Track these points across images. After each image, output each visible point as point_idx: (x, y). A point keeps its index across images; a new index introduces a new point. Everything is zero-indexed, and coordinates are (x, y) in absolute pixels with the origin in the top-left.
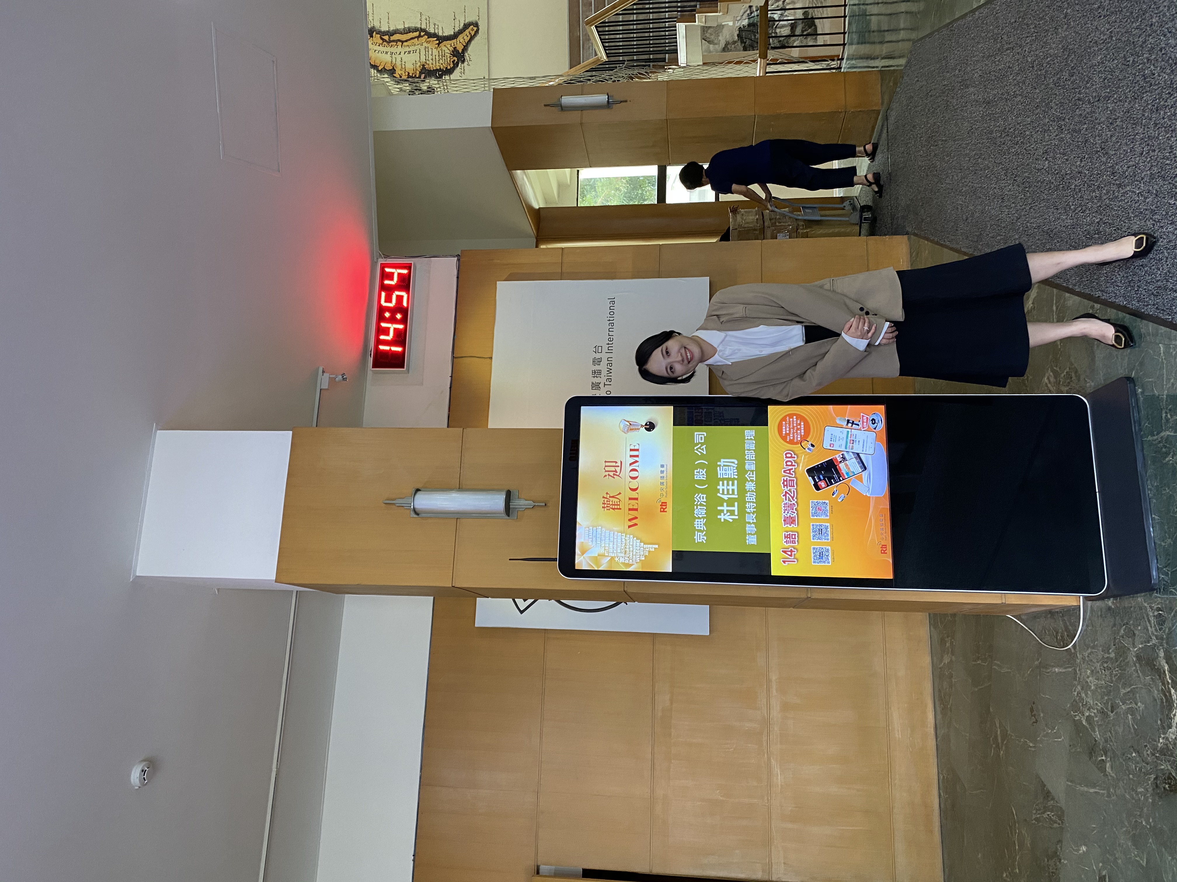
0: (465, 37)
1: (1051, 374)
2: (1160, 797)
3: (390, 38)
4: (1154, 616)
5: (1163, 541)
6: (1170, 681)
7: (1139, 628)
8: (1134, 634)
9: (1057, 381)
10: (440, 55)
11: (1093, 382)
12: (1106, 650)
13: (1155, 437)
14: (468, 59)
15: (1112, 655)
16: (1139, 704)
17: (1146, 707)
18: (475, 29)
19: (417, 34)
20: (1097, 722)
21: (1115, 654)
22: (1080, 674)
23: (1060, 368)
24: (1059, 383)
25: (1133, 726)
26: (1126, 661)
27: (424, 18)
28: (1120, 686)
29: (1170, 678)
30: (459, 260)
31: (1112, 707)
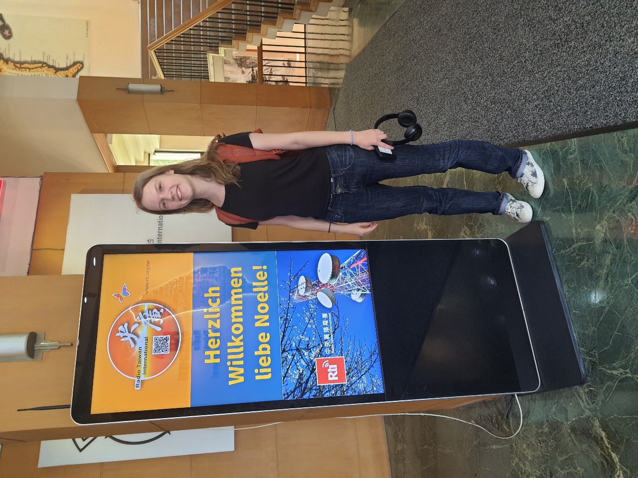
0: (74, 70)
3: (20, 66)
4: (585, 392)
6: (609, 446)
8: (566, 410)
12: (540, 425)
13: (567, 251)
15: (546, 430)
16: (578, 468)
17: (586, 471)
18: (81, 65)
21: (549, 428)
22: (517, 449)
23: (474, 223)
26: (561, 433)
27: (46, 56)
28: (557, 455)
29: (609, 443)
30: (41, 179)
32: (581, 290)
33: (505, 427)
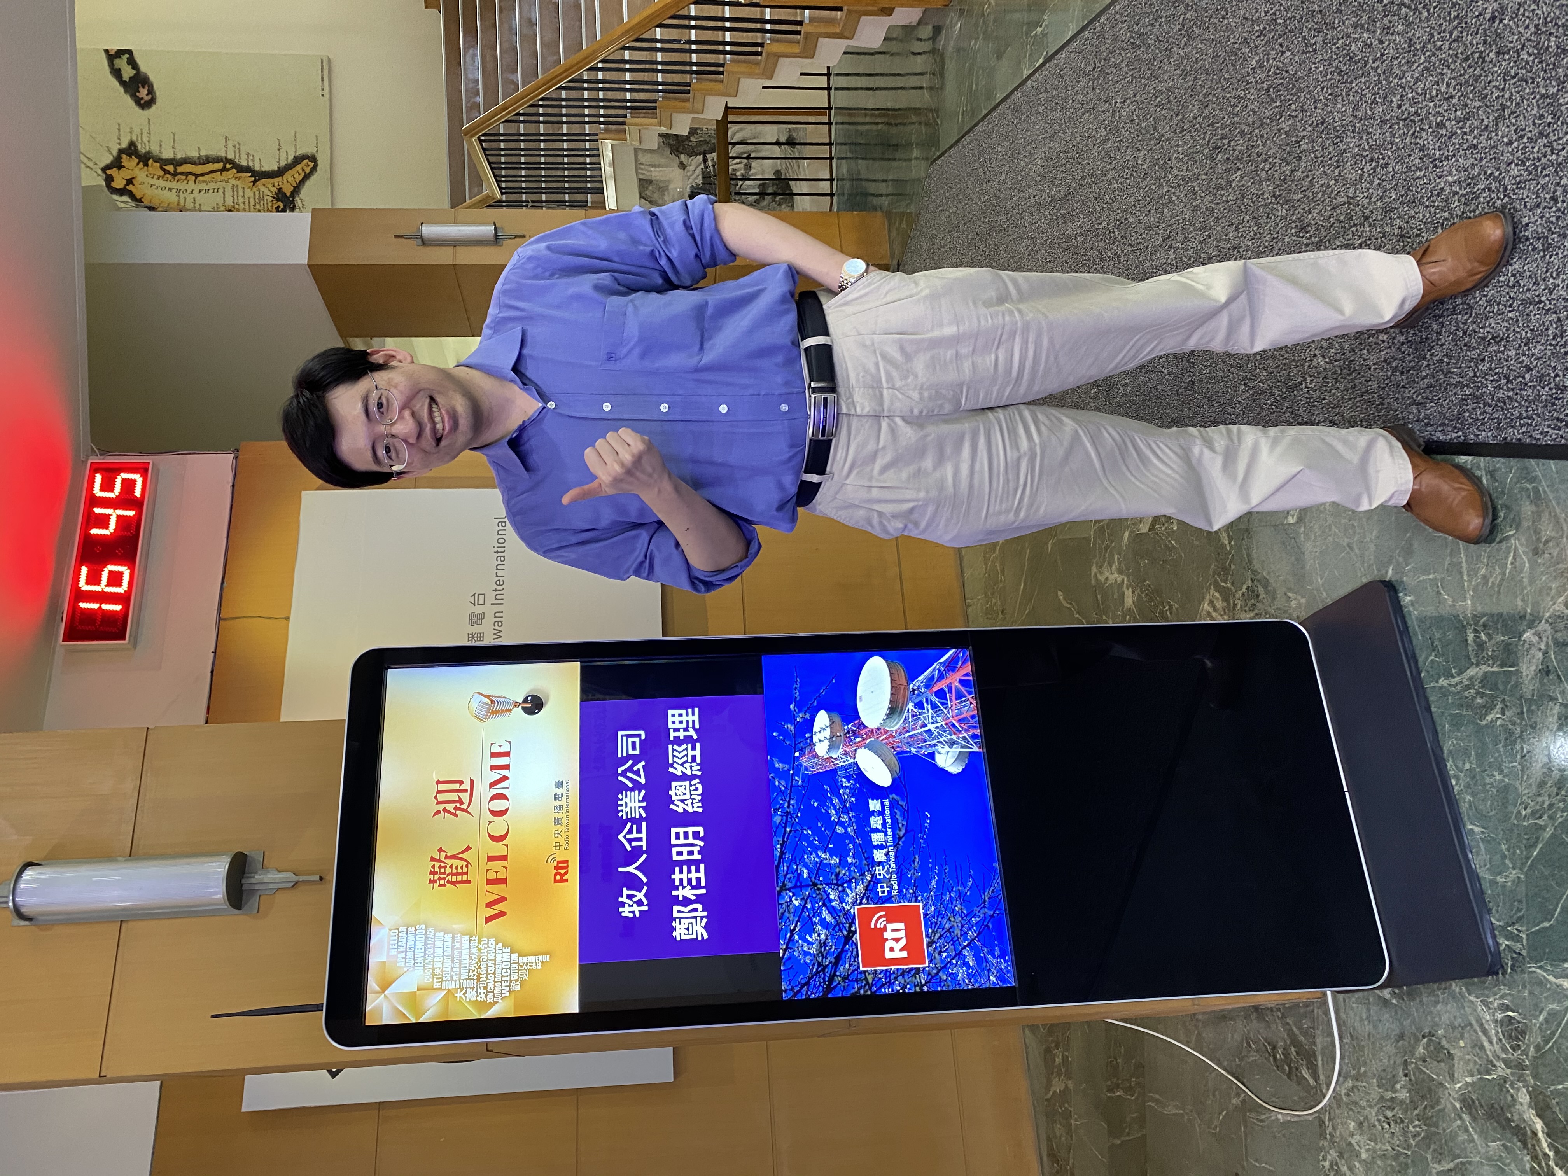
0: (296, 176)
1: (1217, 594)
3: (175, 169)
5: (1500, 873)
6: (1551, 1153)
7: (1462, 1044)
8: (1451, 1056)
9: (1229, 604)
10: (257, 197)
11: (1303, 597)
12: (1387, 1082)
13: (1457, 679)
14: (301, 205)
15: (1404, 1095)
18: (312, 164)
19: (220, 166)
21: (1409, 1092)
22: (1334, 1128)
23: (1233, 584)
24: (1234, 608)
26: (1437, 1108)
27: (230, 144)
28: (1429, 1157)
29: (1550, 1146)
30: (236, 458)
32: (1488, 780)
33: (1305, 1073)
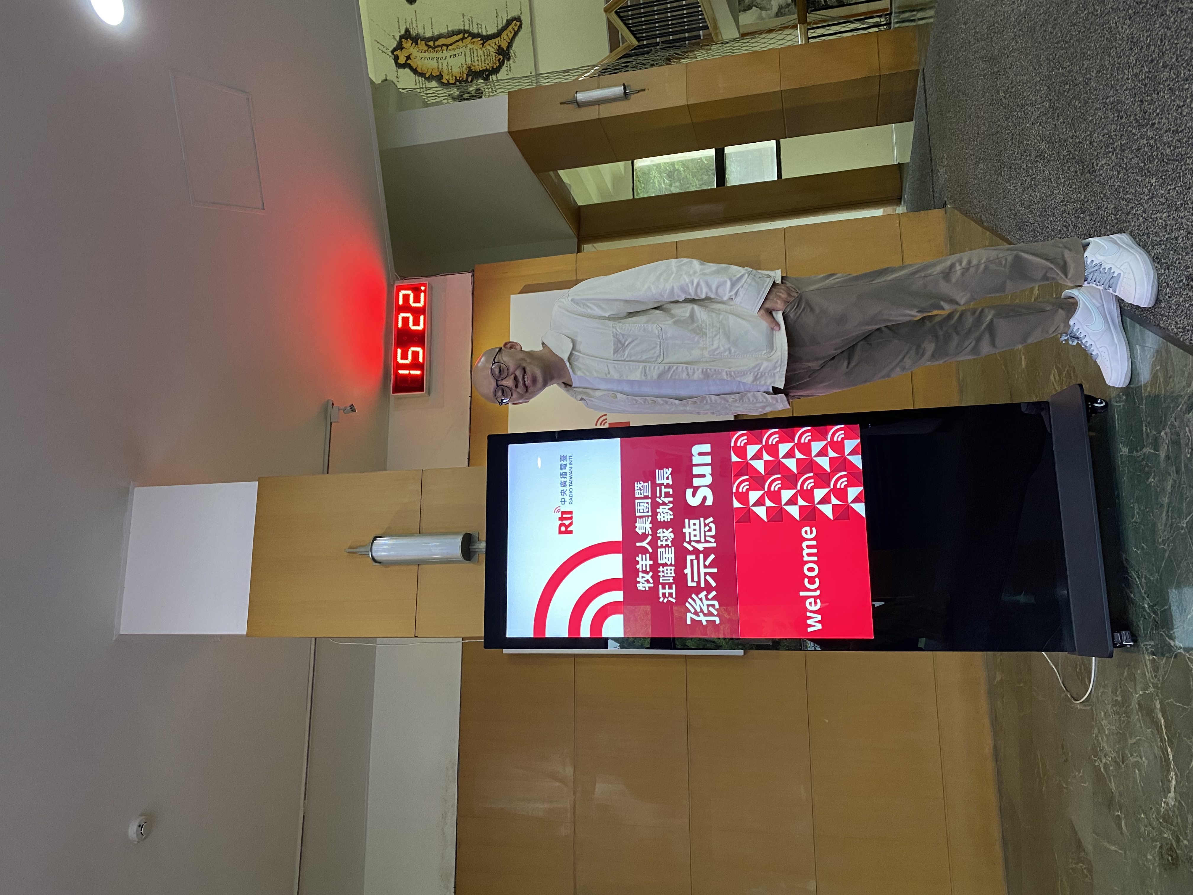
2: (1165, 869)
4: (1149, 660)
6: (1166, 738)
7: (1139, 672)
8: (1135, 678)
12: (1115, 692)
14: (514, 56)
16: (1144, 759)
17: (1148, 763)
20: (1112, 772)
21: (1121, 697)
22: (1097, 715)
23: (1062, 365)
25: (1140, 782)
26: (1130, 707)
28: (1128, 735)
29: (1166, 733)
30: (473, 275)
31: (1123, 757)
